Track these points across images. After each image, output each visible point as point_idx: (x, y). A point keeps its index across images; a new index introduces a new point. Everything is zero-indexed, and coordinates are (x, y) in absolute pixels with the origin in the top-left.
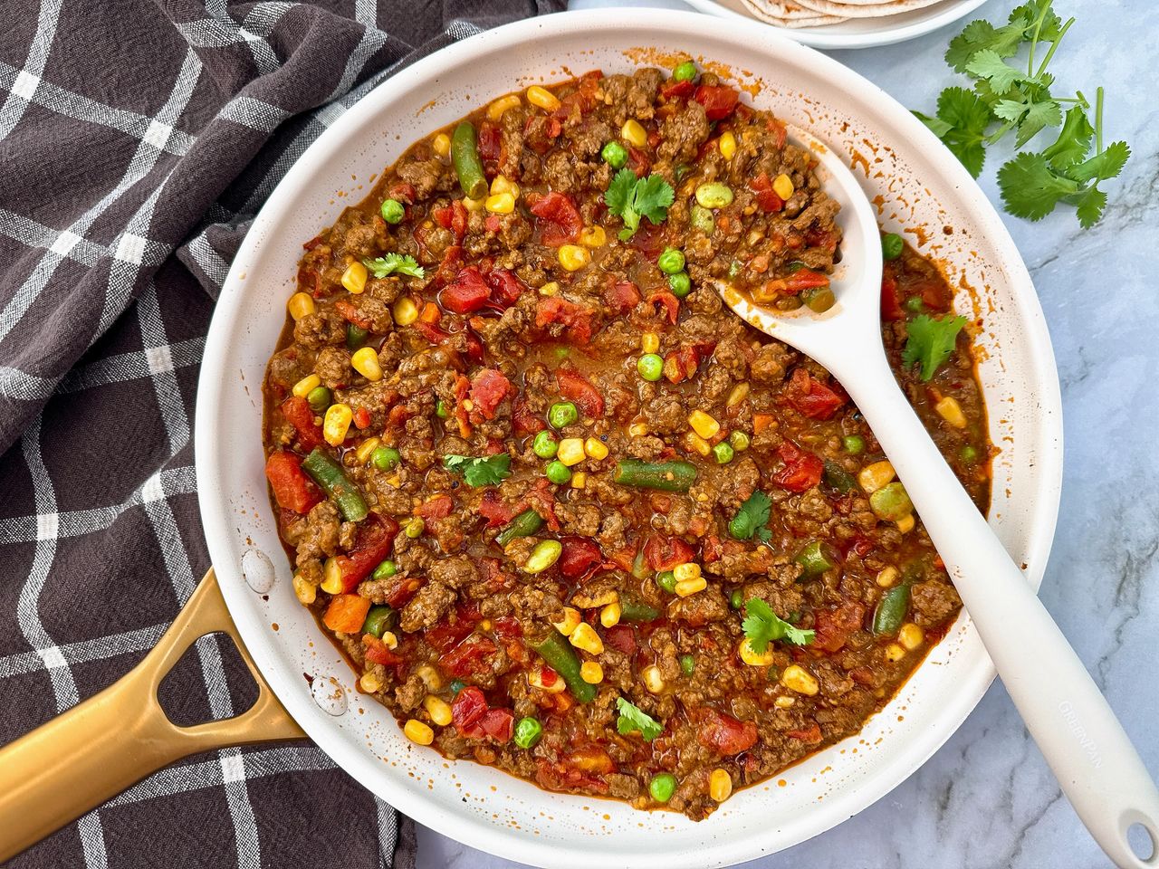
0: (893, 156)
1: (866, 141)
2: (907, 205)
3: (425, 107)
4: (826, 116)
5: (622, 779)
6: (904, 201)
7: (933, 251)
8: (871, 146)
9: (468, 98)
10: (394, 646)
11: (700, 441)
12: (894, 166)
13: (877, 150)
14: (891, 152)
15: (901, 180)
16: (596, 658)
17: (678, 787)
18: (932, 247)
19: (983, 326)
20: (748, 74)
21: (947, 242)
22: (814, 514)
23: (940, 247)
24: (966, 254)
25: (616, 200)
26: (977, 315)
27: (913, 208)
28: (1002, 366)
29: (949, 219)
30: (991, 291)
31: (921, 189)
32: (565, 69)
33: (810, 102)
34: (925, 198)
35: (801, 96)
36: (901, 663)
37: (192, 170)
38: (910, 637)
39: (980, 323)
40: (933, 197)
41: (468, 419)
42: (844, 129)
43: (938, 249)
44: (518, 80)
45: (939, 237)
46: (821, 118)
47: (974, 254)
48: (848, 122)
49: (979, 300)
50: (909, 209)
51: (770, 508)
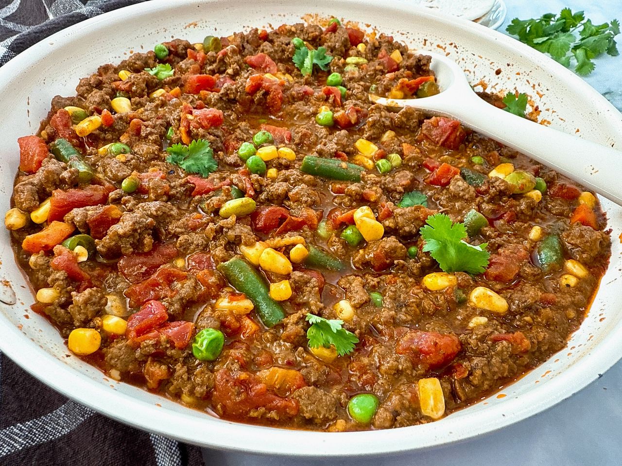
0: (455, 46)
1: (438, 46)
2: (470, 72)
3: (191, 25)
4: (414, 40)
6: (468, 70)
7: (493, 89)
8: (442, 47)
9: (216, 29)
11: (366, 159)
12: (457, 52)
13: (445, 48)
14: (454, 45)
15: (463, 59)
16: (287, 277)
18: (492, 87)
19: (539, 110)
20: (368, 26)
21: (500, 78)
23: (497, 84)
24: (513, 76)
25: (299, 60)
26: (533, 106)
27: (474, 72)
28: (562, 120)
29: (497, 65)
30: (537, 86)
31: (476, 57)
33: (403, 34)
34: (479, 61)
35: (398, 32)
36: (578, 288)
38: (576, 269)
39: (537, 109)
40: (483, 58)
41: (189, 127)
42: (425, 44)
43: (496, 87)
45: (494, 79)
46: (411, 42)
47: (518, 74)
48: (426, 38)
49: (531, 97)
50: (472, 73)
51: (427, 201)
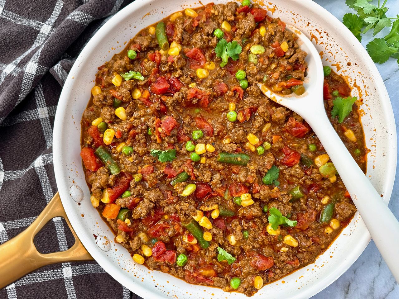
0: (327, 35)
1: (316, 30)
2: (332, 55)
3: (145, 16)
4: (301, 20)
5: (219, 279)
6: (331, 53)
7: (343, 73)
8: (318, 31)
9: (162, 12)
10: (129, 224)
11: (251, 146)
12: (328, 39)
13: (321, 33)
14: (327, 34)
15: (330, 45)
16: (209, 231)
17: (241, 283)
18: (343, 71)
19: (363, 102)
20: (271, 4)
21: (349, 69)
22: (297, 175)
23: (346, 71)
24: (356, 73)
25: (219, 51)
26: (360, 98)
27: (335, 56)
28: (371, 117)
29: (350, 60)
30: (366, 88)
31: (339, 48)
32: (200, 2)
33: (295, 15)
34: (340, 52)
35: (291, 12)
36: (331, 234)
37: (56, 38)
38: (335, 224)
39: (362, 101)
40: (343, 51)
41: (160, 135)
42: (308, 25)
43: (345, 72)
44: (181, 6)
45: (345, 67)
46: (299, 21)
47: (360, 73)
48: (309, 22)
49: (361, 91)
50: (334, 56)
51: (279, 172)
